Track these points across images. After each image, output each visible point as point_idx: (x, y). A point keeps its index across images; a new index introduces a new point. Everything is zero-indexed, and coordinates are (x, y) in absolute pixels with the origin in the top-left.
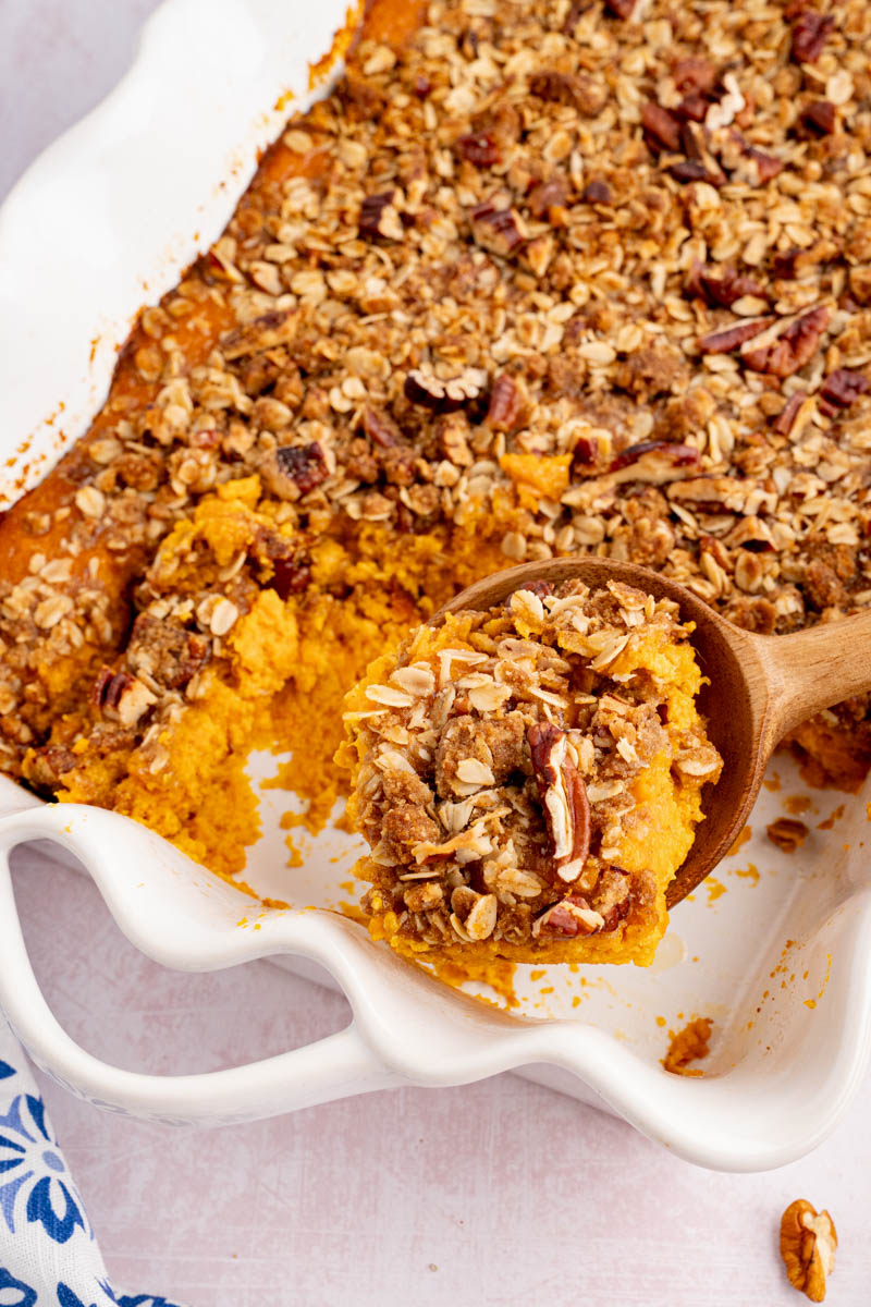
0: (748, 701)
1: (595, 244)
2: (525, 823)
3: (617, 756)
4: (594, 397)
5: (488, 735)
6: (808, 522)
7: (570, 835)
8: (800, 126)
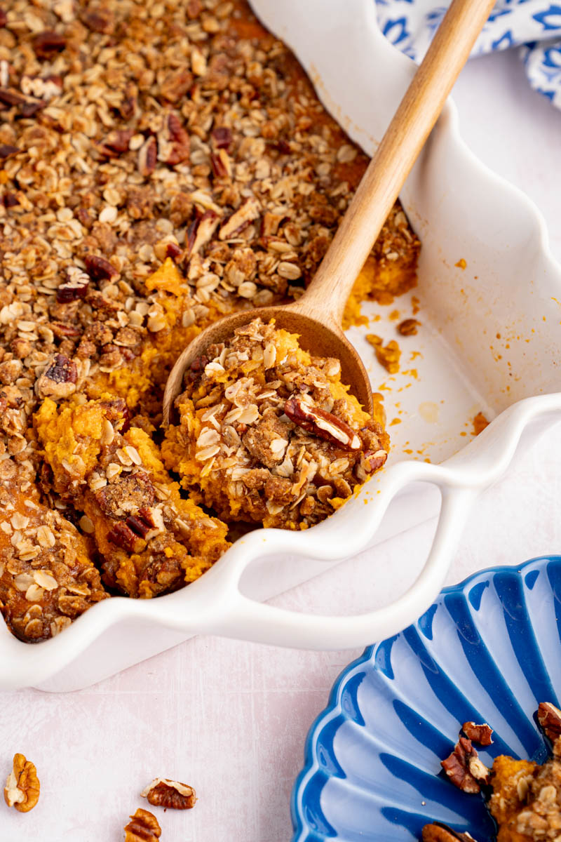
0: (323, 327)
1: (37, 174)
2: (314, 446)
3: (320, 390)
4: (131, 234)
5: (267, 428)
6: (283, 199)
7: (341, 431)
8: (41, 53)
